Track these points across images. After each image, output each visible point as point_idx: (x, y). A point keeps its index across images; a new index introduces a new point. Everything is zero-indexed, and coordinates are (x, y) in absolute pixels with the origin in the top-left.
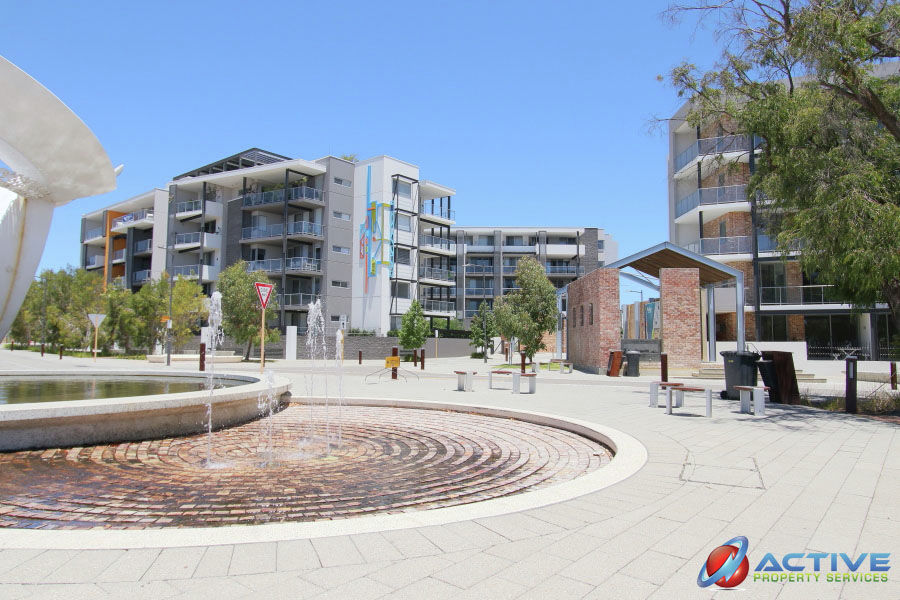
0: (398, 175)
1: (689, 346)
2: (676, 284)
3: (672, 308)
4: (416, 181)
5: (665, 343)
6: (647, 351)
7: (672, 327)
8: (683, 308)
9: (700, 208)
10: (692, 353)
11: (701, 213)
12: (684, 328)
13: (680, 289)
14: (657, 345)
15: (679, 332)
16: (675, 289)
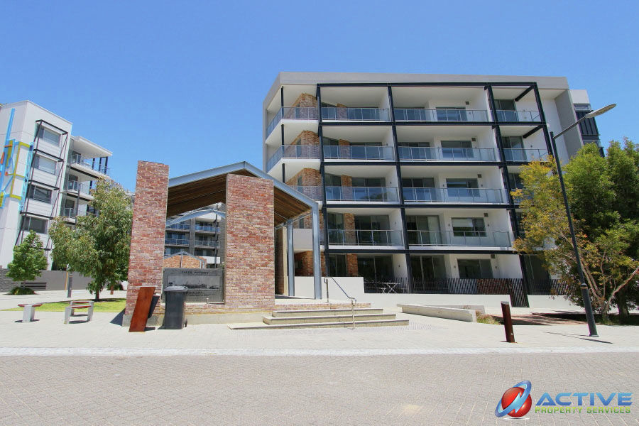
0: (42, 121)
1: (260, 280)
2: (245, 196)
3: (240, 227)
4: (66, 133)
5: (229, 274)
6: (204, 286)
7: (240, 253)
8: (255, 227)
9: (283, 161)
10: (262, 289)
11: (283, 165)
12: (254, 253)
13: (250, 203)
14: (218, 278)
15: (248, 260)
16: (245, 202)
